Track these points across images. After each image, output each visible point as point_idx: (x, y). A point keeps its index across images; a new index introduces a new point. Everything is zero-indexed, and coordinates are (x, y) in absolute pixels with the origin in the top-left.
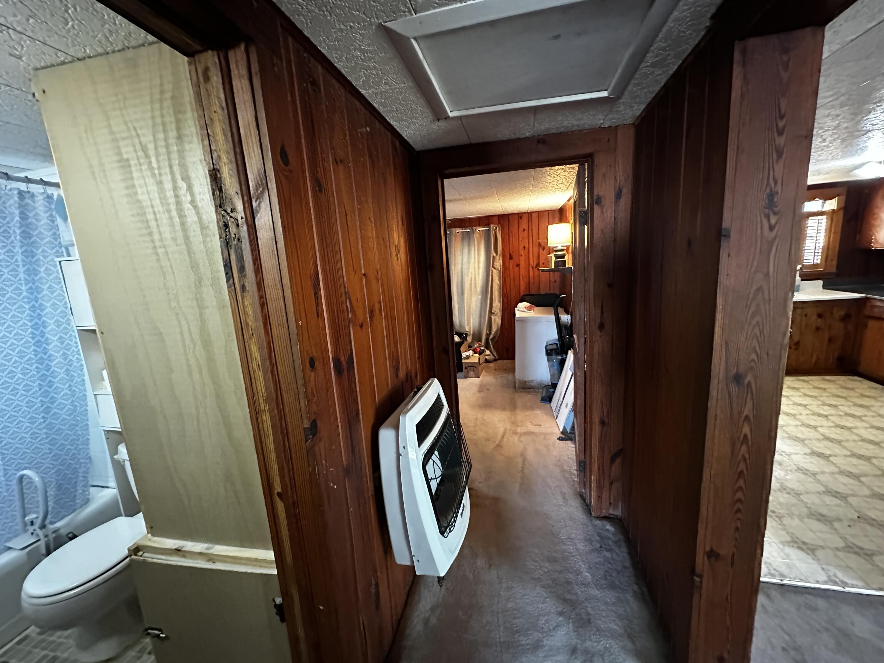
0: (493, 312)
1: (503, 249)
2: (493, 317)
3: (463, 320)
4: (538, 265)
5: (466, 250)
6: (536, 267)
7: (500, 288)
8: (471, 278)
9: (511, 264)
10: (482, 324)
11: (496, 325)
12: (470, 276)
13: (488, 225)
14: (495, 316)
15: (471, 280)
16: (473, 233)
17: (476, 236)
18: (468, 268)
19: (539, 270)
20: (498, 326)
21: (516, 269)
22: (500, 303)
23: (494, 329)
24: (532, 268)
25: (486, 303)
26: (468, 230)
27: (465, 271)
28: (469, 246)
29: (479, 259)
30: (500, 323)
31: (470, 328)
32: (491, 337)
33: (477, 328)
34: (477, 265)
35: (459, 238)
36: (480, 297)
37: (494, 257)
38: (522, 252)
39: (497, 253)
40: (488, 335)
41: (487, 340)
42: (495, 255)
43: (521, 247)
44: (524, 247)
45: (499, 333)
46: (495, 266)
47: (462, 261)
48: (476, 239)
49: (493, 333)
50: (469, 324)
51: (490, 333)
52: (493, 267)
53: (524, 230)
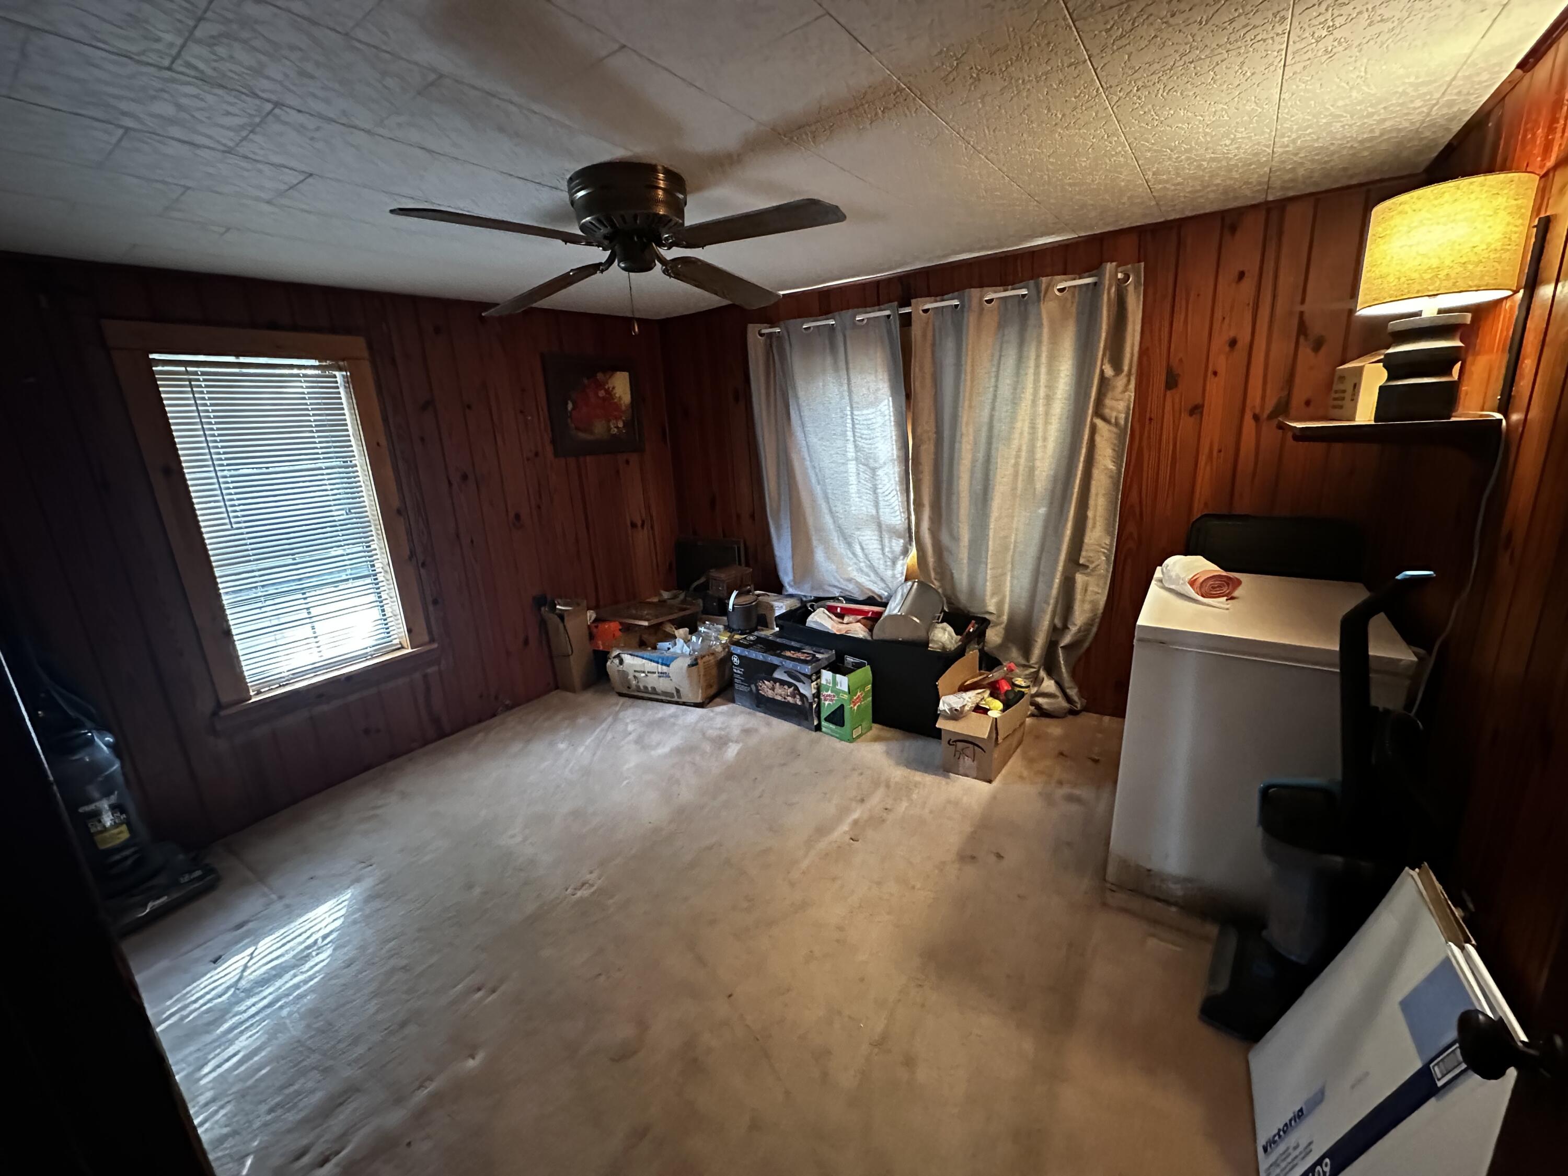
0: (1082, 561)
1: (1144, 352)
2: (1080, 578)
3: (980, 577)
4: (1283, 409)
5: (1010, 362)
6: (1271, 416)
7: (1116, 484)
8: (1019, 450)
9: (1168, 407)
10: (1038, 598)
11: (1087, 607)
12: (1015, 444)
13: (1093, 268)
14: (1088, 575)
15: (1018, 457)
16: (1039, 300)
17: (1048, 308)
18: (1013, 418)
19: (1282, 427)
20: (1094, 610)
21: (1187, 422)
22: (1109, 533)
23: (1080, 616)
24: (1256, 418)
25: (1058, 534)
26: (1024, 292)
27: (1001, 427)
28: (1021, 343)
29: (1050, 387)
30: (1102, 600)
31: (1000, 605)
32: (1066, 640)
33: (1023, 605)
34: (1041, 409)
35: (990, 320)
36: (1042, 511)
37: (1103, 378)
38: (1220, 362)
39: (1118, 368)
40: (1056, 632)
41: (1051, 646)
42: (1109, 371)
43: (1220, 342)
44: (1233, 343)
45: (1094, 630)
46: (1107, 411)
47: (995, 396)
48: (1045, 322)
49: (1073, 629)
50: (998, 590)
51: (1065, 627)
52: (1098, 413)
53: (1242, 275)
